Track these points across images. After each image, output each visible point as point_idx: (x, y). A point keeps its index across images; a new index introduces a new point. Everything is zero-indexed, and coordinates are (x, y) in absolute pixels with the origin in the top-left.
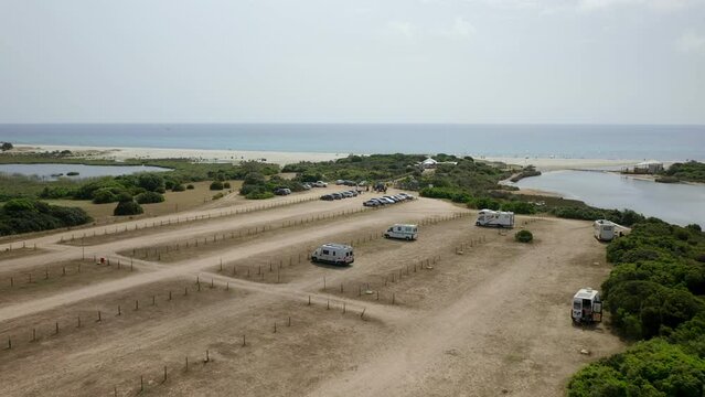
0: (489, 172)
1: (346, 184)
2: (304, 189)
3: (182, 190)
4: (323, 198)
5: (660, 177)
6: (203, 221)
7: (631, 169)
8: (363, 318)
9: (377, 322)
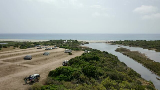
0: (78, 43)
1: (45, 46)
2: (35, 47)
3: (7, 47)
4: (37, 48)
5: (112, 43)
6: (7, 53)
7: (107, 42)
8: (25, 66)
9: (27, 67)
